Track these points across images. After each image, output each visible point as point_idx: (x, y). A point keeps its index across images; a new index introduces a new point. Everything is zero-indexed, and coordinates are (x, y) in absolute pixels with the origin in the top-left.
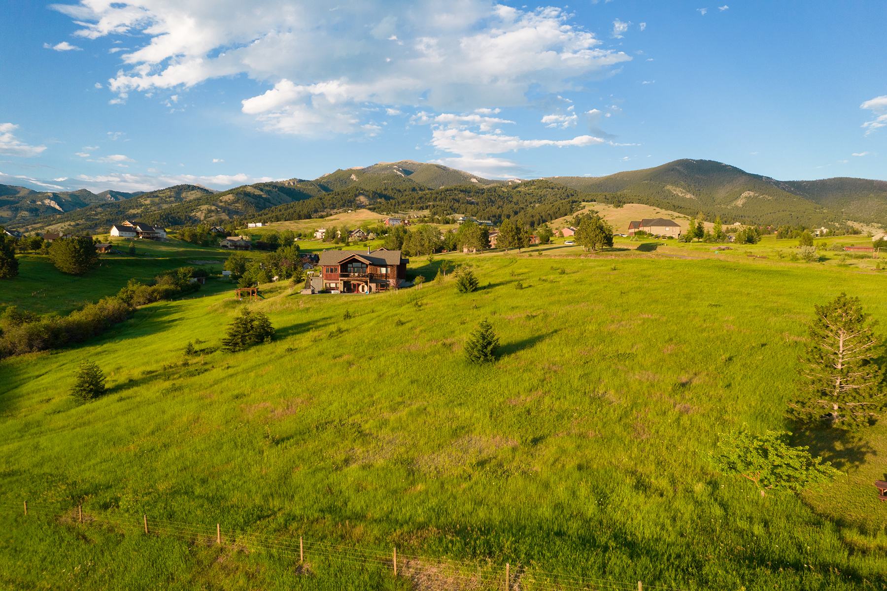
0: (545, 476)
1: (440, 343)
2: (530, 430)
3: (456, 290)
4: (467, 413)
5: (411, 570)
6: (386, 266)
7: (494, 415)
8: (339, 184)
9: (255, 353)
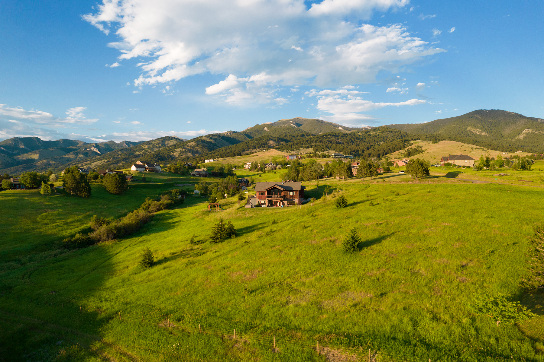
0: (387, 312)
1: (328, 240)
2: (379, 289)
3: (334, 206)
4: (346, 280)
5: (325, 352)
6: (292, 191)
7: (360, 281)
8: (257, 134)
9: (227, 243)
